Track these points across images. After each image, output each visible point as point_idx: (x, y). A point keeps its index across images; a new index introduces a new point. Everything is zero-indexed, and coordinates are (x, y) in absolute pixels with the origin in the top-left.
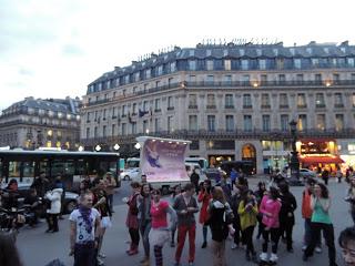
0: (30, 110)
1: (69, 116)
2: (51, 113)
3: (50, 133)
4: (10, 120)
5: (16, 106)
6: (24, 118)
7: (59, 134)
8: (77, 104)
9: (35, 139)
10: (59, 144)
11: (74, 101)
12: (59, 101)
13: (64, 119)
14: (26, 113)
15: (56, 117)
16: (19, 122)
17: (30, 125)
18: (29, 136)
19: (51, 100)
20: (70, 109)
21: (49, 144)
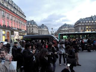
0: (81, 22)
1: (92, 22)
2: (87, 22)
3: (87, 27)
4: (77, 25)
5: (78, 22)
6: (80, 24)
7: (90, 27)
8: (95, 17)
9: (83, 29)
10: (90, 30)
11: (94, 17)
12: (89, 18)
13: (91, 23)
14: (80, 23)
15: (88, 23)
16: (79, 26)
17: (82, 26)
18: (82, 29)
19: (87, 18)
20: (93, 19)
21: (87, 30)
